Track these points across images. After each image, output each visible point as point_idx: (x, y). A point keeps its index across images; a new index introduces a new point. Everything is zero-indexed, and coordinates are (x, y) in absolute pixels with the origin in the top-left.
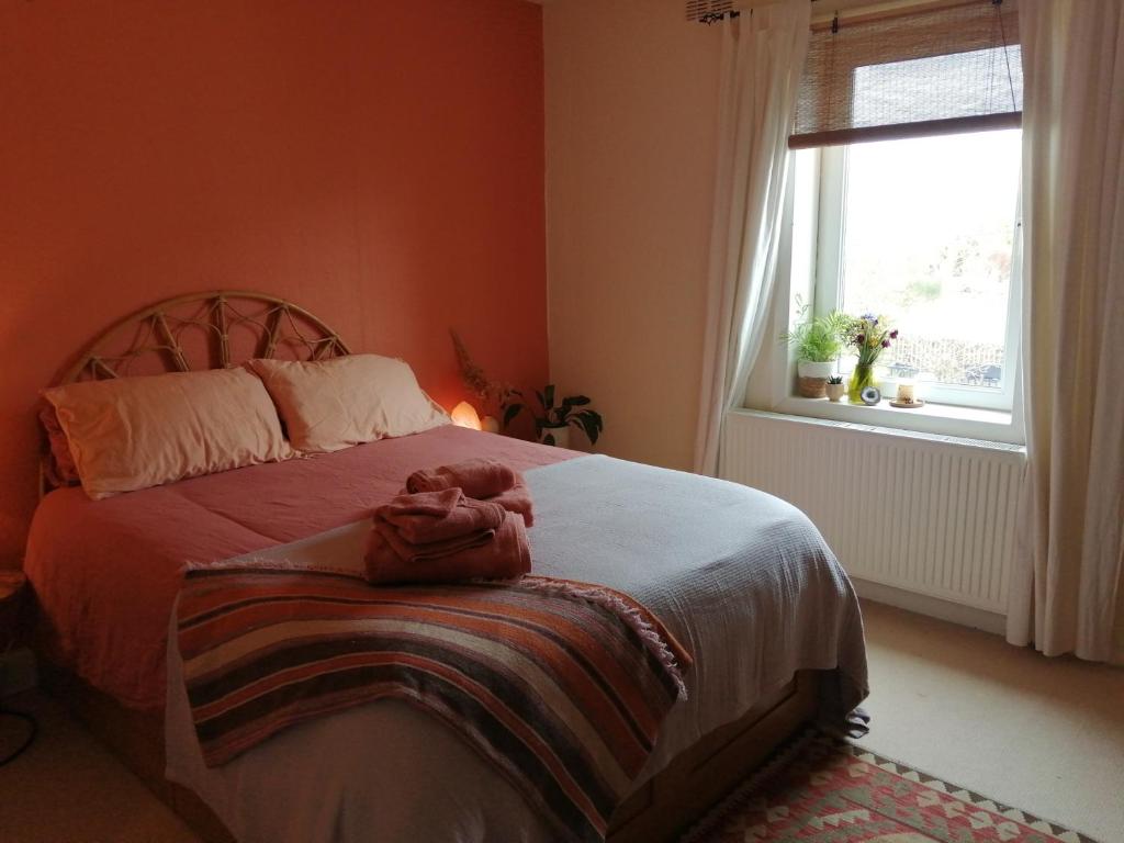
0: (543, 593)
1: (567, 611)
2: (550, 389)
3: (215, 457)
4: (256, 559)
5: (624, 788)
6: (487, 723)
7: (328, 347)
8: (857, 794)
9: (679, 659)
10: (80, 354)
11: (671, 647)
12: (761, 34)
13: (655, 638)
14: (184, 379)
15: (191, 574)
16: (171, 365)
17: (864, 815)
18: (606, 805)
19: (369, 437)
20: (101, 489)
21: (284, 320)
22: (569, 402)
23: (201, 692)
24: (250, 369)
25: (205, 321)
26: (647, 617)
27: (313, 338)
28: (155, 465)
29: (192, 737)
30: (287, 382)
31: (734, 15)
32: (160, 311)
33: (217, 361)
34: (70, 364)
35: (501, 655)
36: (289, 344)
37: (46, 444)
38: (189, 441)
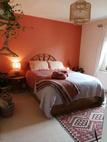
0: (66, 81)
1: (68, 82)
2: (78, 67)
3: (42, 68)
4: (43, 76)
5: (71, 100)
6: (58, 89)
7: (54, 60)
8: (100, 109)
9: (79, 89)
10: (32, 58)
11: (78, 88)
12: (105, 29)
13: (76, 87)
14: (40, 61)
15: (38, 76)
16: (40, 60)
17: (100, 111)
18: (69, 101)
19: (57, 69)
20: (32, 70)
21: (51, 57)
22: (80, 69)
23: (37, 85)
24: (47, 61)
25: (43, 56)
26: (76, 85)
27: (53, 59)
28: (37, 68)
29: (36, 89)
30: (50, 63)
31: (102, 26)
32: (39, 55)
33: (44, 60)
34: (31, 59)
35: (60, 84)
36: (51, 59)
37: (28, 66)
38: (40, 67)
